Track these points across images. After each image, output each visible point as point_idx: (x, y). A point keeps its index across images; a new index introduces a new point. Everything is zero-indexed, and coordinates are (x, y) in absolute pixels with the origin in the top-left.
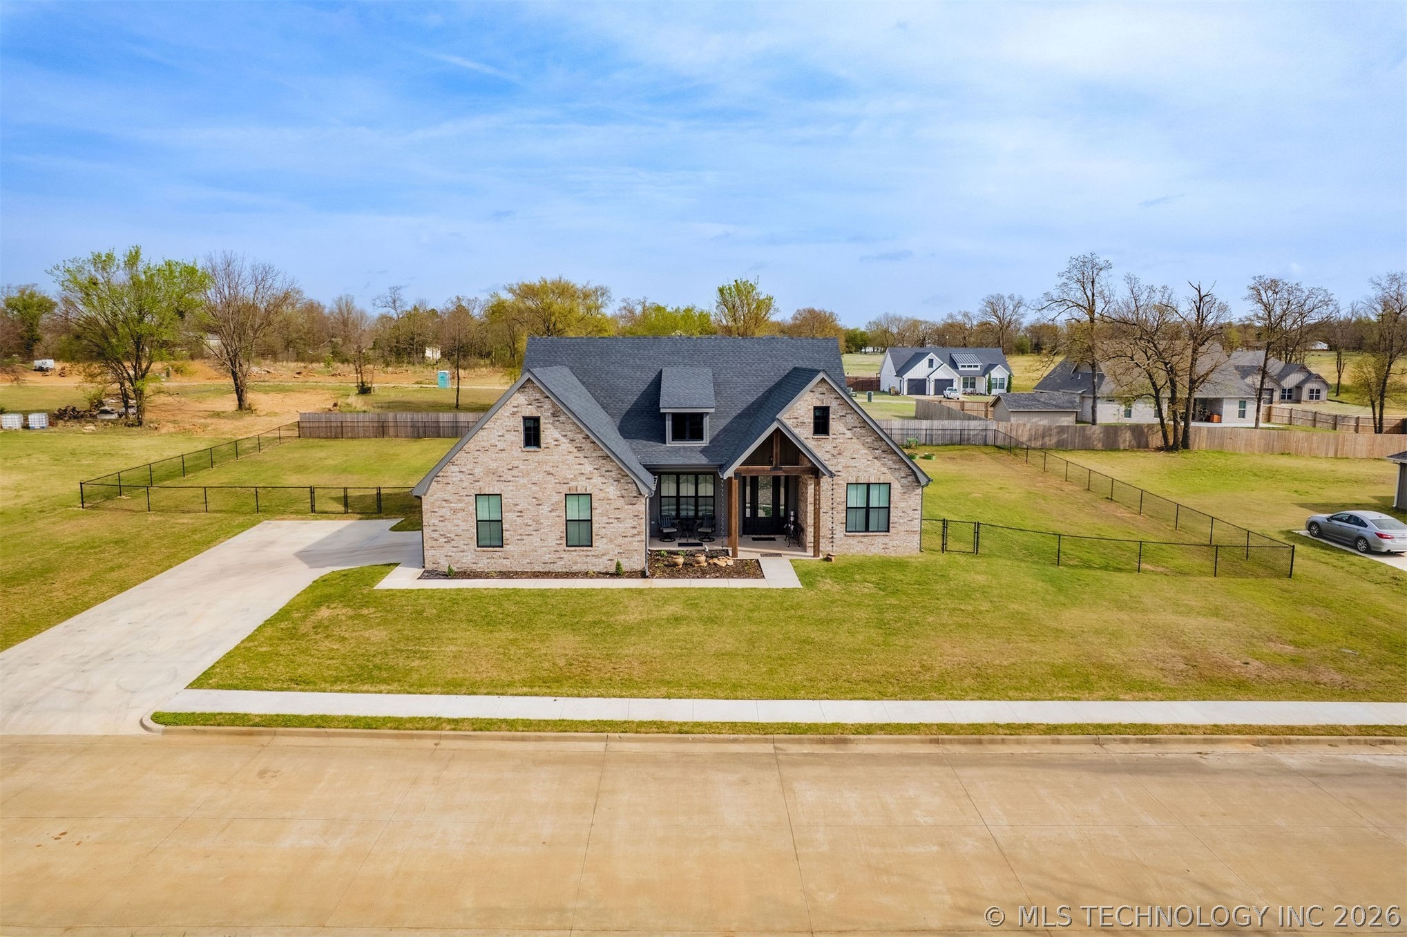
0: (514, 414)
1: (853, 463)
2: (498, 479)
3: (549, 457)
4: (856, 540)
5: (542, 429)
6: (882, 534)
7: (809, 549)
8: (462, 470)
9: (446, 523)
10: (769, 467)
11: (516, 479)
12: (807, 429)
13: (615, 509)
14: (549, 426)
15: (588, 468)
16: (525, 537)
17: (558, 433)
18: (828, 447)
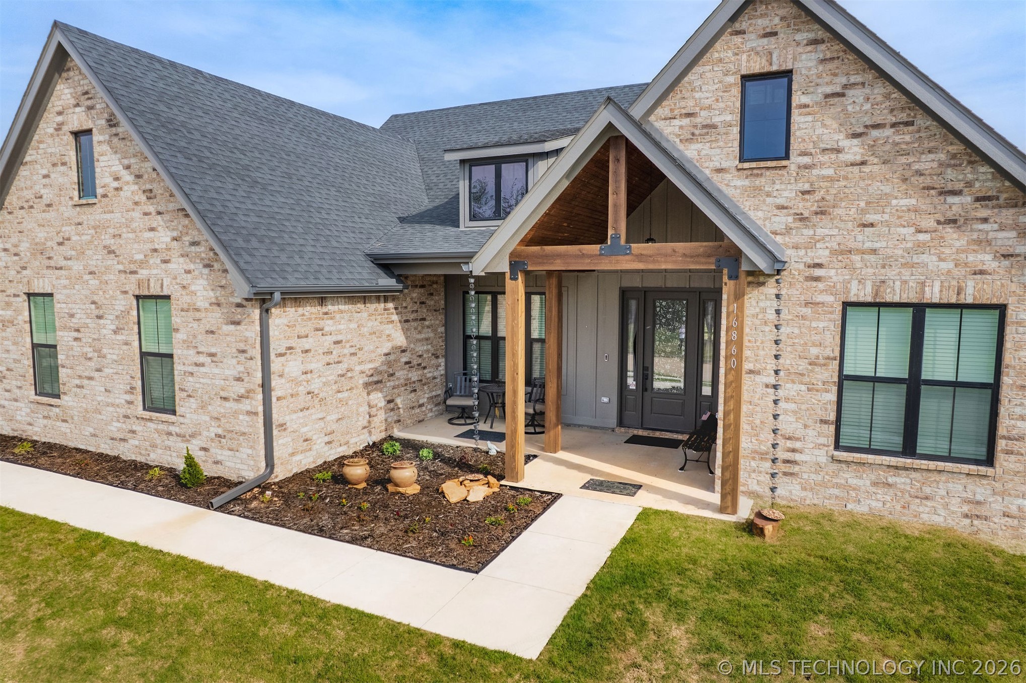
1: (866, 240)
2: (48, 263)
3: (109, 216)
4: (870, 475)
5: (96, 155)
6: (967, 467)
10: (595, 248)
11: (69, 263)
12: (721, 144)
13: (207, 332)
14: (106, 147)
15: (163, 237)
16: (86, 382)
17: (117, 162)
18: (786, 194)
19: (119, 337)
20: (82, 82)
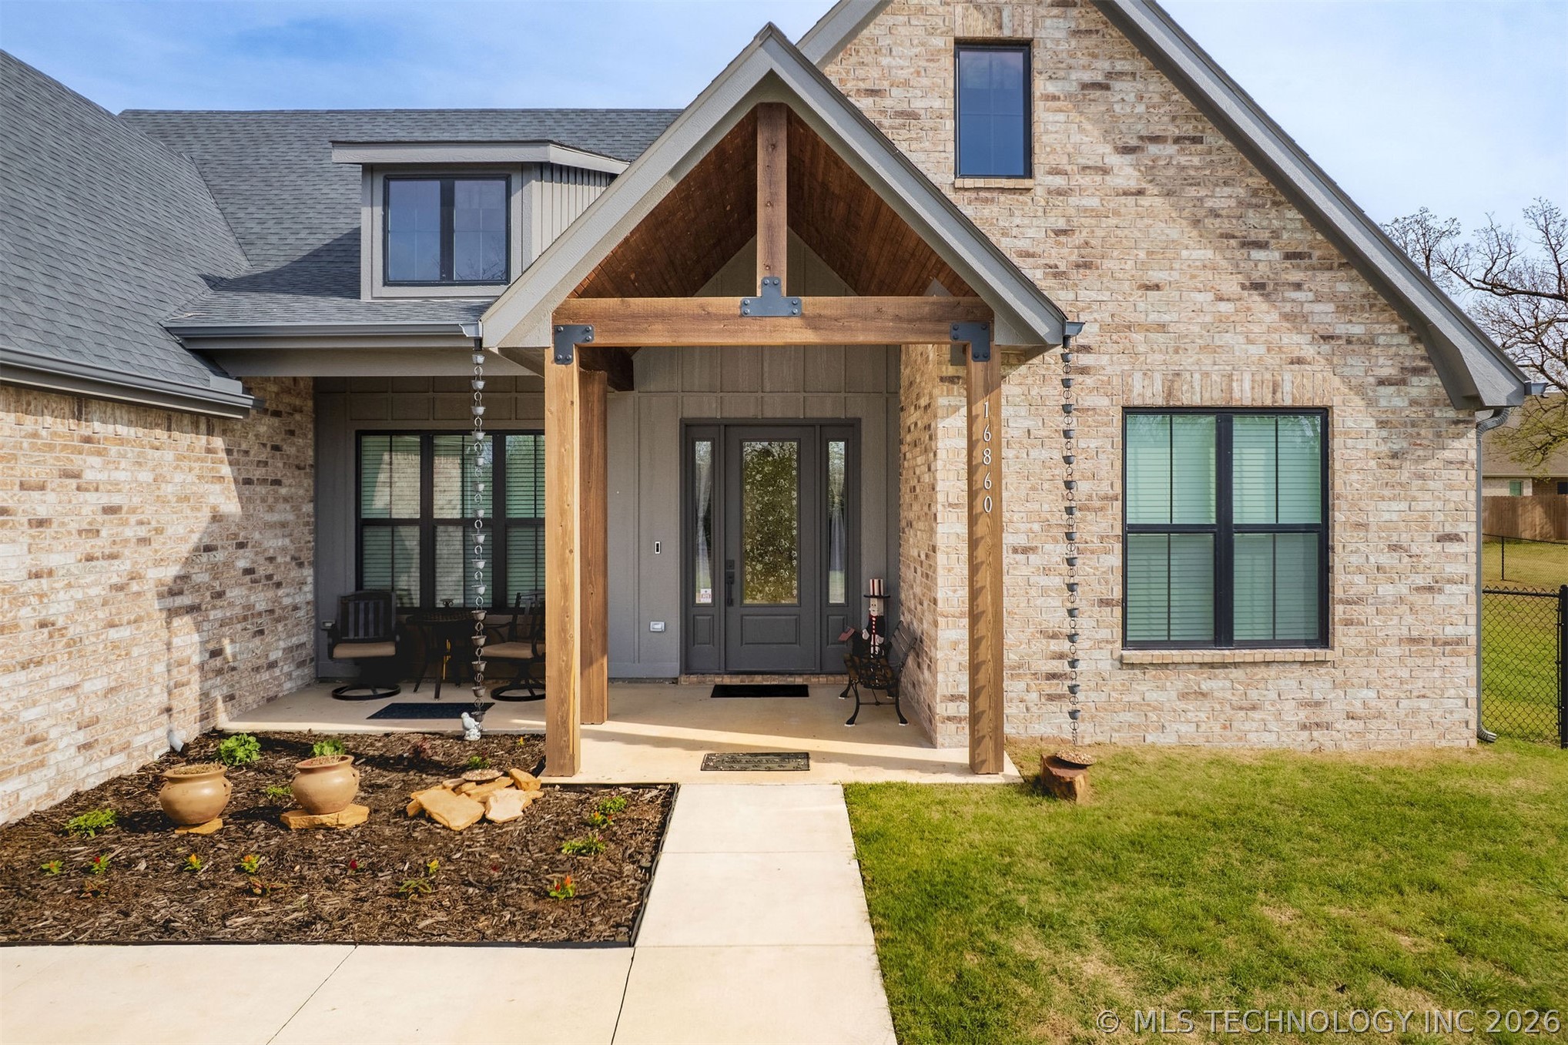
1: (1148, 308)
4: (1176, 683)
6: (1300, 653)
7: (944, 732)
10: (732, 303)
12: (927, 145)
18: (1031, 233)
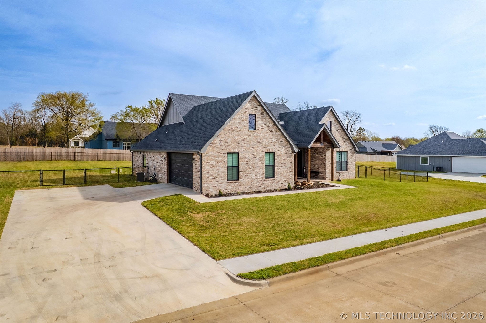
0: (245, 112)
2: (238, 145)
3: (259, 134)
4: (339, 174)
5: (257, 120)
6: (346, 171)
8: (222, 140)
9: (214, 168)
10: (319, 144)
11: (246, 145)
13: (284, 159)
14: (259, 119)
15: (274, 140)
16: (249, 174)
17: (263, 123)
19: (260, 162)
20: (254, 103)
